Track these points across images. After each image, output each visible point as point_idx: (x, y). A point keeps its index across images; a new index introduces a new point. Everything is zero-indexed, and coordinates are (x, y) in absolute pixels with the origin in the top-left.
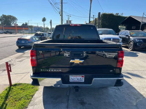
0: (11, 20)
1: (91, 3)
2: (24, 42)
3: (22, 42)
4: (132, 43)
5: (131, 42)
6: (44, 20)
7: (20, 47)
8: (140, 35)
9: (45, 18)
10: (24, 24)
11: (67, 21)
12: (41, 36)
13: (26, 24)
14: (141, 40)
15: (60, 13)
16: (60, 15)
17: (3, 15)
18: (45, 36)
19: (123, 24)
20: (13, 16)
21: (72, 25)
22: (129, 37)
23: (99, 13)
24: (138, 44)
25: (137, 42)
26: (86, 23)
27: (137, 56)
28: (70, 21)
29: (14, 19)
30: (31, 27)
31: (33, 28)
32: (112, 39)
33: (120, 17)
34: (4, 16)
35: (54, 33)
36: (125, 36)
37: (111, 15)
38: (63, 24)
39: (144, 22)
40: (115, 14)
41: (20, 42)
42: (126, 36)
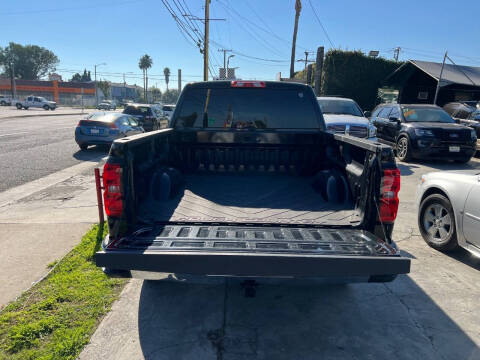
0: (39, 63)
1: (298, 15)
2: (97, 131)
3: (93, 131)
4: (404, 140)
5: (403, 136)
6: (145, 63)
7: (83, 146)
8: (432, 118)
9: (147, 57)
10: (78, 75)
11: (222, 71)
12: (145, 114)
13: (87, 76)
14: (429, 133)
15: (199, 45)
16: (201, 51)
17: (12, 45)
18: (154, 115)
19: (392, 83)
20: (43, 48)
21: (235, 83)
22: (399, 122)
23: (321, 50)
24: (419, 142)
25: (419, 138)
26: (281, 79)
27: (411, 173)
28: (231, 71)
29: (48, 58)
30: (104, 86)
31: (110, 91)
32: (348, 128)
33: (381, 61)
34: (15, 49)
35: (177, 106)
36: (388, 120)
37: (356, 57)
38: (210, 79)
39: (448, 81)
40: (367, 55)
41: (86, 131)
42: (391, 119)
